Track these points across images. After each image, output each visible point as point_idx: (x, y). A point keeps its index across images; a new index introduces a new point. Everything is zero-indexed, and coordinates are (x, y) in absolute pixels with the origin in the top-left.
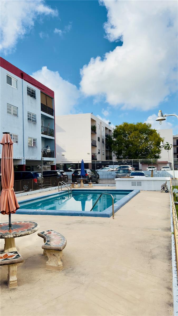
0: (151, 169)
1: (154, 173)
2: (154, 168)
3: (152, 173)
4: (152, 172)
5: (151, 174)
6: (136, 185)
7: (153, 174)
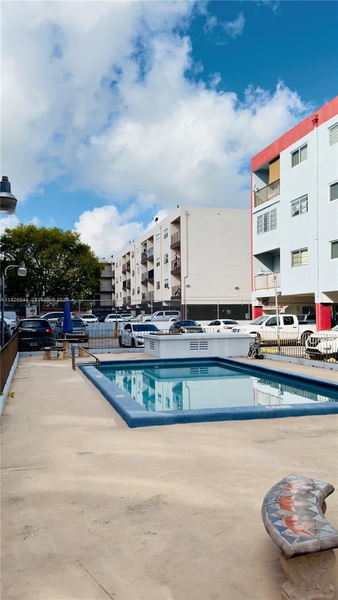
0: (115, 320)
1: (120, 327)
2: (119, 317)
3: (116, 327)
4: (117, 324)
5: (114, 328)
6: (199, 348)
7: (118, 329)
